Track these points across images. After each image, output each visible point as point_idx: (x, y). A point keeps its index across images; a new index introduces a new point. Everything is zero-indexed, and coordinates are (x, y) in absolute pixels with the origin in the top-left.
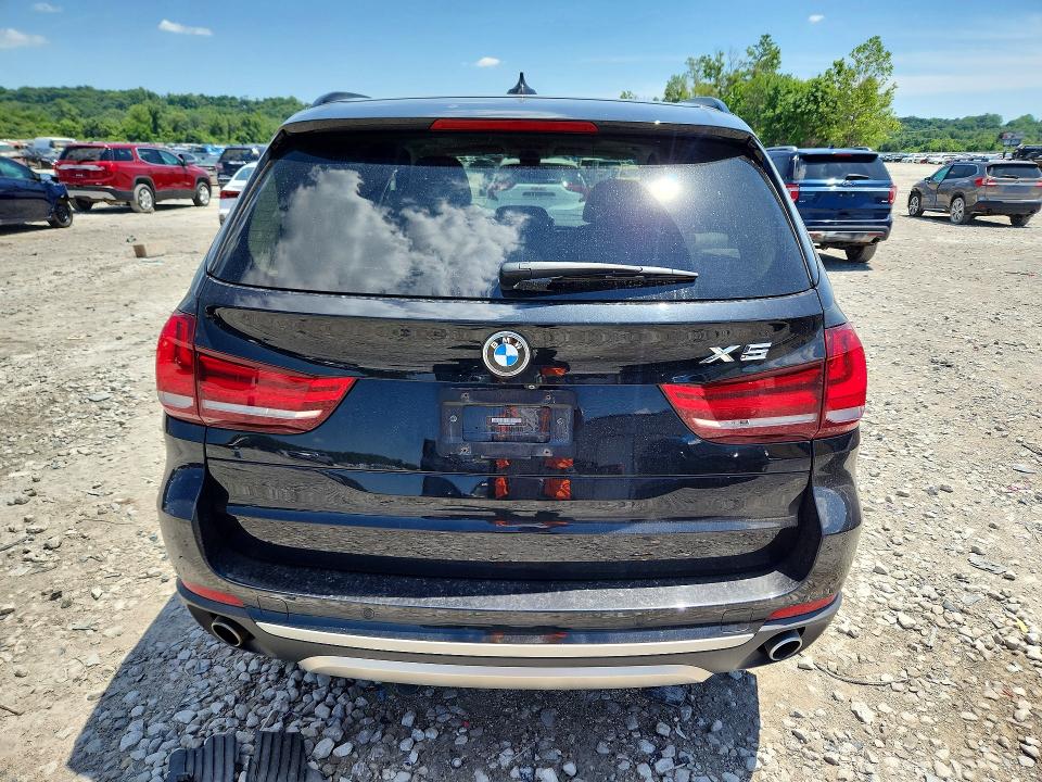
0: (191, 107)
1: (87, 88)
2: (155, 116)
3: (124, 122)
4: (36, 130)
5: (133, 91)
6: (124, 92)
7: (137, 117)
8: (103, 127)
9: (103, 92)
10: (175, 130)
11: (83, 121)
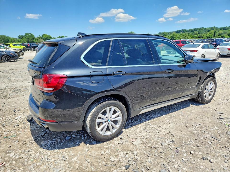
0: (226, 29)
1: (203, 28)
2: (215, 32)
3: (207, 34)
4: (189, 37)
5: (212, 27)
6: (210, 28)
7: (211, 33)
8: (202, 36)
9: (206, 28)
10: (219, 35)
11: (198, 35)
